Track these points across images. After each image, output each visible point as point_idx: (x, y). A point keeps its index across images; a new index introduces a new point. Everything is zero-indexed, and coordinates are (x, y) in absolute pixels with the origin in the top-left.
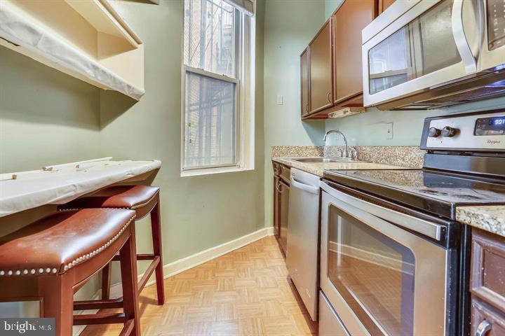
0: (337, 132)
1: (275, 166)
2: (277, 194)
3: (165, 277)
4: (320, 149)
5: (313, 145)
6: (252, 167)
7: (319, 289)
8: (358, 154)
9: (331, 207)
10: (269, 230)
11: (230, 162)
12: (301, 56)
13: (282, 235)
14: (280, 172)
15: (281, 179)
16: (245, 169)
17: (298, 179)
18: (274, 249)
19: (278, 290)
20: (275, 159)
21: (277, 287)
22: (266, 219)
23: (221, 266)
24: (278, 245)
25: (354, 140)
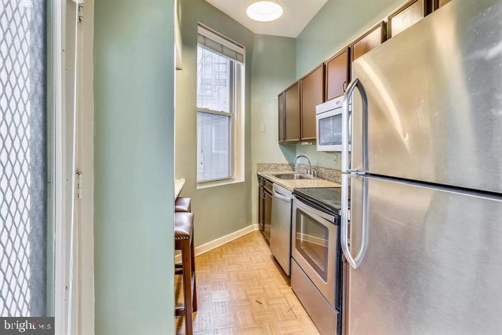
0: (304, 156)
1: (259, 179)
2: (261, 200)
3: (196, 255)
4: (292, 166)
5: (287, 162)
6: (243, 180)
7: (291, 257)
8: (318, 173)
9: (298, 210)
10: (255, 227)
11: (226, 176)
12: (279, 96)
13: (266, 230)
14: (264, 184)
15: (264, 189)
16: (238, 181)
17: (279, 192)
18: (260, 239)
19: (264, 264)
20: (259, 173)
21: (264, 262)
22: (253, 218)
23: (224, 251)
24: (262, 236)
25: (315, 162)
